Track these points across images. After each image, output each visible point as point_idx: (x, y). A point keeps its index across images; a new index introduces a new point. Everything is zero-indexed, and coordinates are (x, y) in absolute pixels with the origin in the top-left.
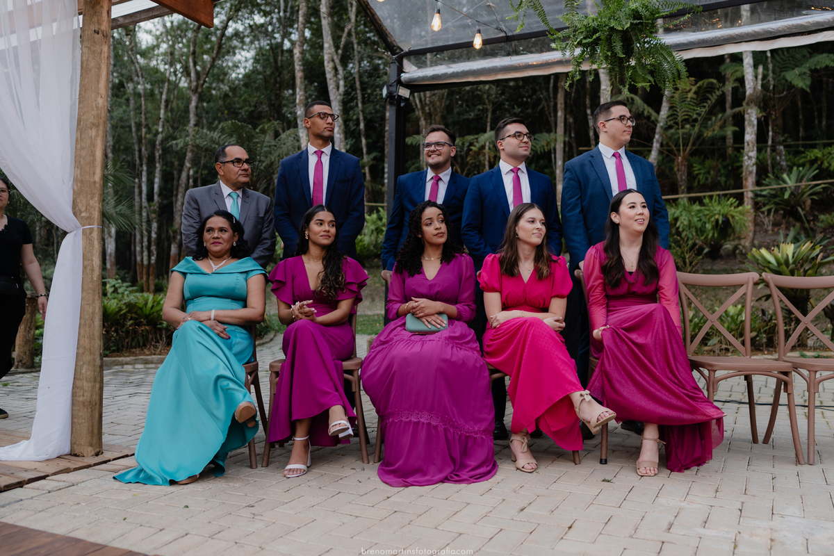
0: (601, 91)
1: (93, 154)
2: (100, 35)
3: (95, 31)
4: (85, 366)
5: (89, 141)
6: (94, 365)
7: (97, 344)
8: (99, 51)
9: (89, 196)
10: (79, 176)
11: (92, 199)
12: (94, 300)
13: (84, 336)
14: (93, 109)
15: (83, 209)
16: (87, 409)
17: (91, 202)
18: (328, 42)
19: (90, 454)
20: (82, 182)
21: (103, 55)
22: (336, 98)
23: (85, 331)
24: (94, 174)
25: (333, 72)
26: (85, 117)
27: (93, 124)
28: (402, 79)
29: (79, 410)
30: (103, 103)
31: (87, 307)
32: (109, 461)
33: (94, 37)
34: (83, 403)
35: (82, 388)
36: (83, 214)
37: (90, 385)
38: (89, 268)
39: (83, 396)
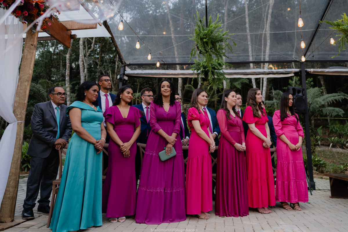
0: (179, 83)
1: (25, 92)
2: (33, 46)
3: (31, 44)
4: (12, 181)
5: (24, 87)
6: (16, 181)
7: (18, 171)
8: (32, 52)
9: (22, 109)
10: (18, 100)
11: (23, 110)
12: (19, 152)
13: (13, 168)
14: (27, 74)
15: (19, 114)
16: (11, 200)
17: (23, 111)
18: (81, 54)
19: (9, 221)
20: (19, 103)
21: (33, 54)
22: (83, 75)
23: (14, 166)
24: (25, 100)
25: (83, 65)
26: (23, 77)
27: (27, 80)
28: (125, 73)
29: (7, 201)
30: (32, 72)
31: (16, 155)
32: (20, 223)
33: (31, 47)
34: (9, 198)
35: (9, 191)
36: (18, 116)
37: (13, 189)
38: (18, 139)
39: (9, 194)
